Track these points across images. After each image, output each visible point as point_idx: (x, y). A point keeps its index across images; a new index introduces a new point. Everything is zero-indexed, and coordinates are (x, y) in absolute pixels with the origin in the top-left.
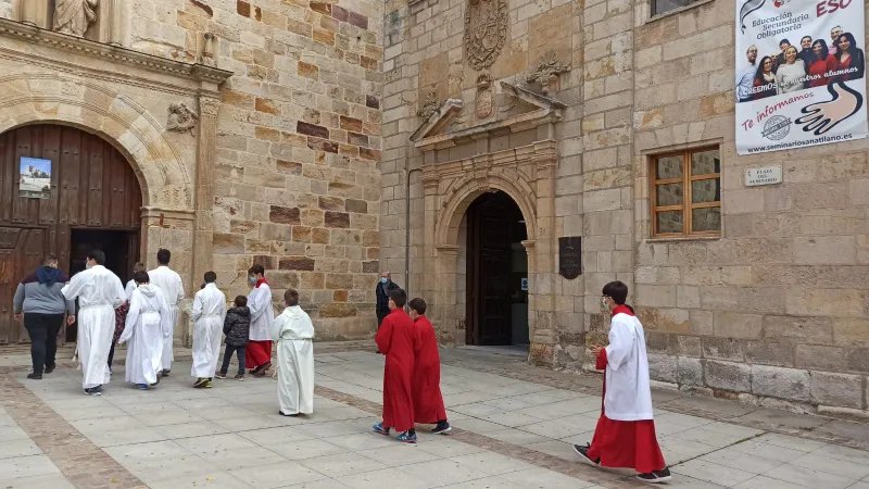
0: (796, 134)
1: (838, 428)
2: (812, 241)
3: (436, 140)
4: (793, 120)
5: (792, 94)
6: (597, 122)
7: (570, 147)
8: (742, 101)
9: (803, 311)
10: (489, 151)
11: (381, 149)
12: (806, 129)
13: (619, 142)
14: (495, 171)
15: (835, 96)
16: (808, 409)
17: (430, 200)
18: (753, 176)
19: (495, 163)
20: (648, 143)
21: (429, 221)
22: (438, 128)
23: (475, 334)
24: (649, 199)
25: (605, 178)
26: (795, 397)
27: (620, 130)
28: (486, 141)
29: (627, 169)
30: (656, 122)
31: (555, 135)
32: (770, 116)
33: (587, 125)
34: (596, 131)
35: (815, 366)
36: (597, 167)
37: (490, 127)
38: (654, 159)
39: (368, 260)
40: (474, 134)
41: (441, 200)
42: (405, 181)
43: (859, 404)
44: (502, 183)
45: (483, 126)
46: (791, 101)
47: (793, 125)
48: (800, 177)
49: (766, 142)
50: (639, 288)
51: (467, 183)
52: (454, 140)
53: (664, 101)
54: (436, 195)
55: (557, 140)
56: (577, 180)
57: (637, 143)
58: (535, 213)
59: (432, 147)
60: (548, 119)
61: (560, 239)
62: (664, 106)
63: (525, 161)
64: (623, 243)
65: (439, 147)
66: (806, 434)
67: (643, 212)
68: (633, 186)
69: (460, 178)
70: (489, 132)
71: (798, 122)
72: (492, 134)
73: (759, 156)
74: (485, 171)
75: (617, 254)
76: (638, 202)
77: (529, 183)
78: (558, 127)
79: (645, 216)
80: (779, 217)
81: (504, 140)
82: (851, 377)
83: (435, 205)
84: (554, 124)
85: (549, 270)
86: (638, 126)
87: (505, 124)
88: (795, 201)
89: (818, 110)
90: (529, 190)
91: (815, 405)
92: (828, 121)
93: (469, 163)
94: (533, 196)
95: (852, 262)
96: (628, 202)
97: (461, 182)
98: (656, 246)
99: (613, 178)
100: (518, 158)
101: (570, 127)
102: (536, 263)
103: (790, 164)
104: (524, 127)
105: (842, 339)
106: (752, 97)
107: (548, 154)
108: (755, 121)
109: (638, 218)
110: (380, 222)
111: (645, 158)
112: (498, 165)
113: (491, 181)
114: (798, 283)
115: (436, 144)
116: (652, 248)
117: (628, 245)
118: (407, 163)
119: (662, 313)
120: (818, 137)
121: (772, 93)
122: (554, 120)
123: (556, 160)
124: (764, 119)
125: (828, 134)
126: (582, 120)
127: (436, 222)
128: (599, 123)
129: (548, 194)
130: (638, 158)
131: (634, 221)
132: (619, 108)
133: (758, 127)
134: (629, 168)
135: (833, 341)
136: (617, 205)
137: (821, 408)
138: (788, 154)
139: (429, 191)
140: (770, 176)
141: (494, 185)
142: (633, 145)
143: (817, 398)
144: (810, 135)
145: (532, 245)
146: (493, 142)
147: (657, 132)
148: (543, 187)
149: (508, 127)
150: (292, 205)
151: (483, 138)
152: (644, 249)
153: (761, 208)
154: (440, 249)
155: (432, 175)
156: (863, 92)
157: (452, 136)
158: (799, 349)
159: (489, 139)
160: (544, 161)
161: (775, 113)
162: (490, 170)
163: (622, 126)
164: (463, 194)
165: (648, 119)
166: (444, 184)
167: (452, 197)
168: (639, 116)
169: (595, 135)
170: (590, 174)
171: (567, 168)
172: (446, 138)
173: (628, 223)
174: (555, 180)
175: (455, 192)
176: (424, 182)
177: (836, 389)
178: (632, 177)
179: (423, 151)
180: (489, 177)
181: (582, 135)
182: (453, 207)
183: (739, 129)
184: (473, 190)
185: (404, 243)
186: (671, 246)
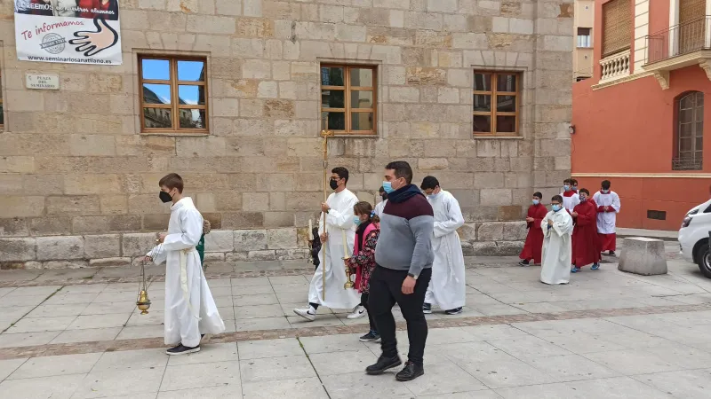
0: (69, 53)
1: (107, 272)
2: (84, 138)
4: (67, 40)
5: (66, 19)
8: (20, 12)
9: (79, 192)
12: (77, 49)
15: (100, 30)
16: (82, 264)
18: (33, 80)
26: (72, 257)
32: (47, 32)
35: (86, 231)
43: (118, 253)
46: (65, 24)
47: (67, 44)
48: (72, 87)
49: (44, 53)
66: (90, 281)
71: (71, 42)
73: (36, 64)
80: (58, 117)
82: (113, 235)
88: (70, 105)
89: (87, 37)
91: (88, 260)
92: (94, 47)
95: (113, 155)
103: (66, 76)
105: (106, 210)
106: (29, 12)
108: (34, 33)
114: (74, 169)
120: (87, 58)
121: (49, 13)
124: (43, 34)
125: (95, 57)
133: (37, 40)
135: (101, 212)
137: (92, 261)
138: (64, 67)
140: (48, 82)
143: (89, 254)
144: (81, 55)
153: (41, 107)
156: (118, 31)
158: (75, 221)
161: (52, 31)
177: (101, 246)
183: (19, 39)
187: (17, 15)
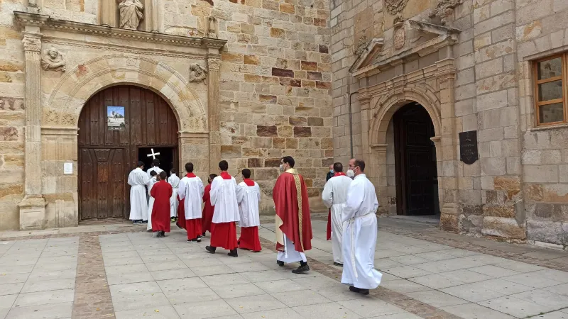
3: (366, 69)
6: (486, 39)
7: (465, 62)
10: (404, 73)
11: (331, 81)
13: (504, 53)
14: (409, 87)
17: (364, 113)
19: (409, 81)
20: (530, 50)
21: (365, 128)
22: (367, 62)
23: (404, 207)
24: (532, 97)
25: (494, 83)
27: (504, 43)
28: (401, 66)
29: (511, 74)
30: (535, 32)
31: (453, 54)
33: (477, 43)
34: (485, 47)
36: (487, 74)
37: (403, 55)
38: (535, 63)
39: (326, 158)
40: (392, 62)
41: (372, 112)
42: (347, 101)
44: (414, 95)
45: (399, 55)
50: (526, 168)
51: (389, 98)
52: (379, 68)
53: (541, 15)
54: (369, 109)
55: (455, 57)
56: (471, 87)
57: (519, 51)
58: (440, 115)
59: (364, 75)
60: (447, 42)
61: (460, 134)
62: (541, 19)
63: (432, 77)
64: (511, 133)
65: (369, 75)
67: (527, 106)
68: (517, 87)
69: (385, 95)
70: (403, 59)
72: (405, 60)
74: (401, 88)
75: (506, 142)
76: (522, 100)
77: (435, 94)
78: (455, 47)
79: (529, 110)
81: (415, 63)
83: (368, 116)
84: (452, 46)
85: (452, 158)
86: (519, 39)
87: (413, 51)
90: (434, 99)
93: (390, 83)
94: (438, 102)
96: (513, 101)
97: (386, 98)
98: (538, 133)
99: (500, 82)
100: (426, 75)
101: (464, 47)
102: (442, 157)
104: (430, 52)
107: (447, 70)
109: (523, 112)
110: (333, 131)
111: (527, 63)
112: (411, 83)
113: (407, 95)
115: (366, 73)
116: (536, 135)
117: (515, 135)
118: (348, 88)
119: (546, 188)
122: (452, 43)
123: (454, 74)
126: (473, 40)
127: (369, 128)
128: (487, 40)
129: (449, 100)
130: (520, 64)
131: (520, 115)
132: (503, 26)
134: (514, 72)
136: (505, 103)
139: (364, 107)
141: (409, 97)
142: (516, 54)
145: (439, 140)
146: (407, 66)
147: (537, 41)
148: (445, 95)
149: (416, 54)
150: (271, 124)
151: (399, 64)
152: (529, 137)
154: (373, 148)
155: (365, 95)
157: (377, 65)
159: (404, 64)
160: (446, 75)
162: (405, 86)
163: (506, 40)
164: (387, 107)
165: (528, 31)
166: (374, 101)
167: (380, 109)
168: (520, 30)
169: (484, 50)
170: (482, 81)
171: (463, 79)
172: (373, 67)
173: (514, 116)
174: (454, 89)
175: (382, 105)
176: (360, 100)
178: (516, 80)
179: (358, 79)
180: (404, 92)
181: (474, 52)
182: (381, 117)
184: (394, 103)
185: (349, 145)
186: (552, 133)
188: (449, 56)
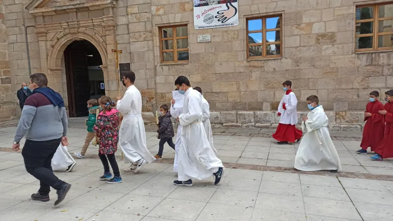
0: (215, 22)
1: (231, 130)
2: (221, 64)
3: (43, 10)
4: (214, 16)
5: (214, 6)
6: (135, 9)
7: (122, 20)
8: (196, 6)
9: (219, 91)
10: (77, 19)
11: (4, 13)
12: (219, 20)
13: (146, 20)
14: (81, 29)
15: (229, 8)
16: (220, 126)
17: (42, 44)
18: (200, 38)
19: (81, 25)
20: (158, 21)
21: (43, 55)
22: (42, 5)
24: (159, 47)
25: (140, 36)
26: (216, 122)
27: (145, 14)
28: (75, 13)
29: (150, 33)
30: (161, 12)
31: (113, 13)
32: (206, 14)
33: (129, 10)
34: (134, 14)
35: (221, 110)
36: (136, 31)
37: (77, 6)
38: (160, 28)
39: (4, 77)
40: (68, 9)
41: (49, 43)
42: (24, 32)
43: (236, 121)
44: (86, 36)
45: (73, 5)
46: (214, 8)
47: (214, 18)
48: (217, 39)
49: (205, 24)
50: (158, 85)
51: (65, 35)
52: (55, 11)
53: (164, 3)
54: (47, 41)
55: (115, 16)
56: (126, 37)
57: (153, 21)
58: (106, 52)
59: (41, 14)
60: (110, 5)
61: (120, 64)
62: (164, 5)
63: (99, 25)
64: (150, 65)
65: (45, 14)
66: (223, 134)
67: (157, 52)
68: (153, 40)
69: (61, 32)
70: (77, 8)
71: (216, 17)
72: (78, 10)
73: (203, 30)
74: (76, 29)
75: (147, 71)
76: (155, 48)
77: (101, 37)
78: (115, 9)
79: (159, 54)
80: (210, 55)
81: (86, 14)
82: (233, 112)
83: (46, 46)
84: (113, 8)
85: (115, 79)
86: (154, 13)
87: (86, 5)
88: (215, 49)
89: (223, 13)
90: (101, 40)
91: (222, 124)
92: (226, 18)
93: (65, 24)
94: (104, 44)
95: (233, 72)
96: (151, 47)
97: (62, 34)
98: (164, 67)
99: (144, 36)
100: (94, 24)
101: (121, 11)
102: (108, 76)
103: (213, 34)
104: (97, 8)
105: (230, 100)
106: (199, 5)
107: (111, 23)
108: (201, 16)
109: (156, 55)
110: (9, 55)
111: (157, 28)
112: (82, 27)
113: (79, 34)
114: (217, 79)
115: (43, 12)
116: (162, 68)
117: (152, 66)
118: (24, 21)
119: (167, 95)
120: (223, 24)
121: (207, 4)
122: (113, 6)
123: (115, 26)
124: (204, 15)
125: (225, 23)
126: (127, 7)
127: (48, 56)
128: (135, 10)
129: (112, 42)
130: (154, 28)
131: (154, 56)
132: (145, 4)
133: (202, 18)
134: (151, 32)
135: (228, 100)
136: (147, 49)
137: (224, 124)
138: (213, 30)
139: (41, 39)
140: (207, 38)
141: (81, 37)
142: (152, 21)
143: (223, 121)
144: (220, 23)
145: (106, 67)
146: (79, 14)
147: (162, 17)
148: (109, 39)
149: (87, 7)
151: (73, 12)
152: (159, 68)
153: (203, 51)
154: (51, 70)
155: (43, 30)
156: (237, 7)
157: (54, 9)
158: (217, 104)
159: (76, 12)
160: (109, 26)
161: (208, 13)
162: (78, 28)
163: (147, 12)
164: (63, 41)
165: (158, 10)
166: (51, 35)
167: (56, 43)
168: (153, 8)
169: (134, 15)
170: (133, 34)
171: (121, 30)
172: (50, 10)
173: (152, 57)
174: (115, 36)
175: (58, 39)
176: (38, 33)
177: (229, 117)
178: (152, 36)
179: (35, 16)
180: (78, 32)
181: (128, 15)
182: (58, 47)
183: (195, 18)
184: (68, 39)
185: (27, 66)
186: (170, 67)
187: (194, 8)
188: (111, 14)
